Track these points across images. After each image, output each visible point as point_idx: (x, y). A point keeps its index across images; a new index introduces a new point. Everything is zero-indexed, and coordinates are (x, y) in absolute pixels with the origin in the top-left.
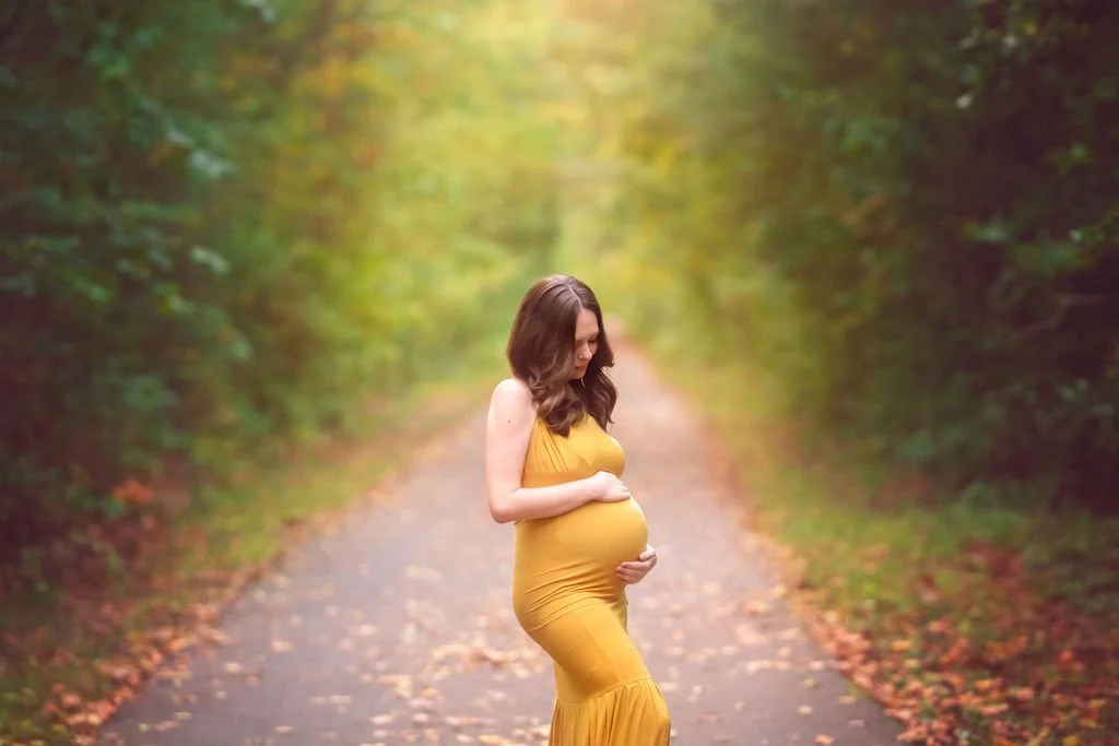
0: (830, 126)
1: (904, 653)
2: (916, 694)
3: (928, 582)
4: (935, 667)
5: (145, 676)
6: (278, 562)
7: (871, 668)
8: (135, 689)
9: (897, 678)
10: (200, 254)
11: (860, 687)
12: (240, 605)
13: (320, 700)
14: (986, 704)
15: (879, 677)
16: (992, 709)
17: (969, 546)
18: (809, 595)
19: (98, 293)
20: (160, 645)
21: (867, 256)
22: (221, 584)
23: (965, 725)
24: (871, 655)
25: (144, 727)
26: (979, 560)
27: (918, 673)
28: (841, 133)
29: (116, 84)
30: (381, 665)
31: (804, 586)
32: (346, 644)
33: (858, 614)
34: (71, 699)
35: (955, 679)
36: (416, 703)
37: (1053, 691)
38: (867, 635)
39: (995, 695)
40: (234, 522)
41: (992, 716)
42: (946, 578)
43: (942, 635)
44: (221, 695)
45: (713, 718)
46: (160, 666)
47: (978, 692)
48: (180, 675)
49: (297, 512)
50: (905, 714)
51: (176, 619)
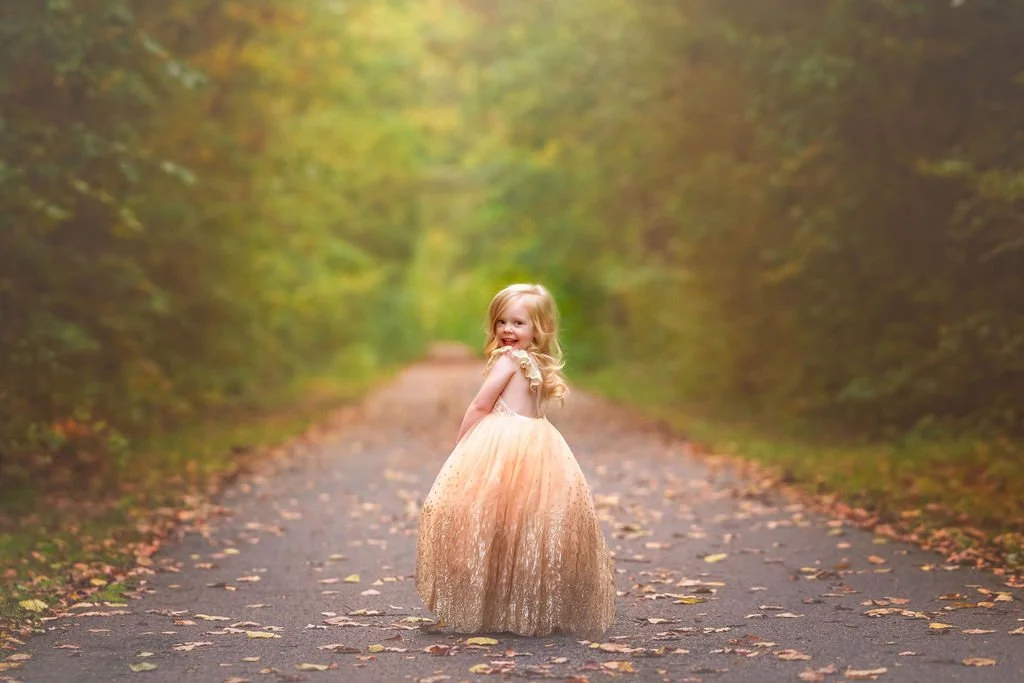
1: (915, 518)
4: (951, 525)
8: (165, 538)
9: (918, 532)
10: (169, 167)
11: (885, 535)
13: (357, 543)
15: (901, 531)
25: (195, 557)
32: (356, 514)
38: (870, 508)
45: (756, 551)
51: (169, 503)
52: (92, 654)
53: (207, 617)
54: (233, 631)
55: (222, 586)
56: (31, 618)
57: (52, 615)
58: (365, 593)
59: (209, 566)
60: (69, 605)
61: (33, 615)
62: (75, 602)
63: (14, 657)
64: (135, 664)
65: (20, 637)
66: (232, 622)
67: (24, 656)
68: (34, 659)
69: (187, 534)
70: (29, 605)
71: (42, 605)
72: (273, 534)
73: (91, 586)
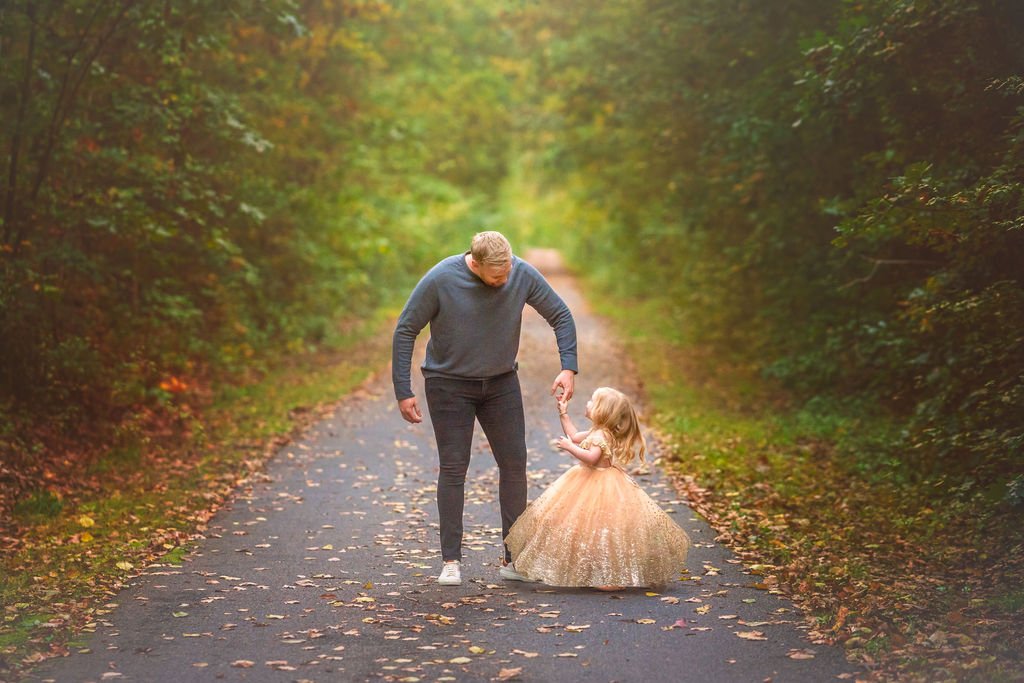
0: (720, 120)
1: (731, 499)
2: (734, 518)
3: (764, 460)
4: (750, 506)
5: (226, 498)
6: (297, 434)
7: (709, 505)
8: (221, 505)
9: (722, 511)
10: (245, 208)
11: (700, 514)
12: (277, 461)
13: (347, 513)
14: (774, 525)
15: (711, 511)
16: (777, 528)
17: (802, 439)
18: (677, 464)
19: (161, 232)
20: (230, 483)
21: (753, 216)
22: (261, 448)
23: (755, 533)
24: (708, 499)
25: (236, 523)
26: (806, 448)
27: (737, 509)
28: (727, 127)
29: (170, 67)
30: (384, 497)
31: (675, 459)
32: (357, 484)
33: (708, 476)
34: (182, 509)
35: (759, 513)
36: (409, 516)
37: (822, 522)
38: (711, 488)
39: (783, 521)
40: (254, 410)
41: (776, 531)
42: (778, 459)
43: (762, 491)
44: (280, 509)
46: (232, 493)
47: (772, 519)
48: (250, 497)
49: (301, 404)
50: (722, 529)
51: (233, 468)
52: (155, 603)
53: (227, 578)
54: (239, 588)
55: (245, 551)
56: (122, 576)
57: (135, 573)
58: (330, 560)
59: (242, 533)
60: (147, 565)
61: (124, 572)
62: (151, 563)
63: (109, 606)
64: (176, 612)
65: (113, 590)
66: (241, 581)
67: (115, 605)
68: (120, 607)
69: (237, 501)
70: (122, 565)
71: (129, 566)
72: (294, 502)
73: (163, 549)
